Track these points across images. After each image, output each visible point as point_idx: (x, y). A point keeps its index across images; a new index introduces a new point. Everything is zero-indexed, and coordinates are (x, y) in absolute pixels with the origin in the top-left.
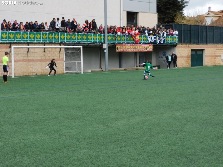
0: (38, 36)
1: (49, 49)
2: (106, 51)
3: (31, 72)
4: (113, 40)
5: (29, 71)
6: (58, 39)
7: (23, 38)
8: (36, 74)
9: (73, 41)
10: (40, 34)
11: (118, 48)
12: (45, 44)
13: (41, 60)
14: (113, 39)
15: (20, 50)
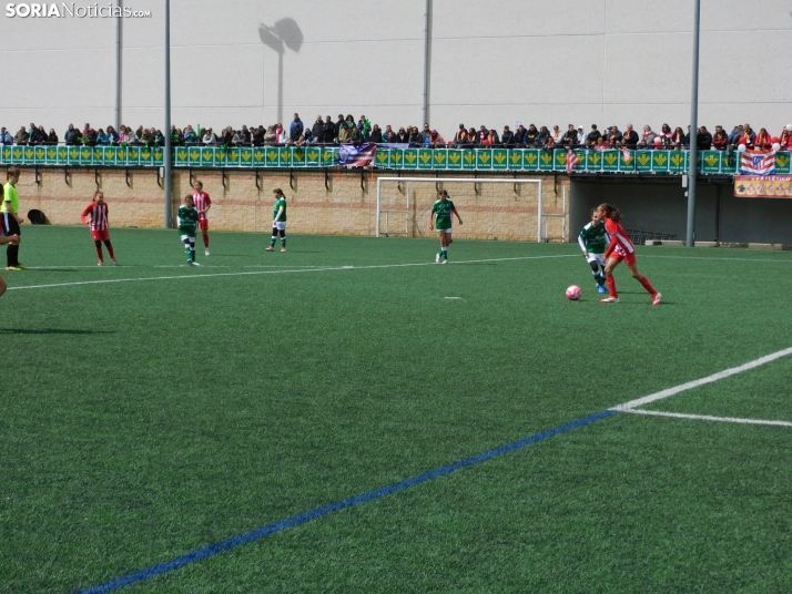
0: (500, 158)
1: (528, 186)
2: (689, 194)
3: (483, 234)
4: (724, 165)
5: (478, 231)
6: (551, 162)
7: (465, 162)
8: (495, 239)
9: (593, 169)
10: (505, 153)
11: (742, 189)
12: (516, 174)
13: (509, 210)
14: (723, 162)
15: (459, 185)
